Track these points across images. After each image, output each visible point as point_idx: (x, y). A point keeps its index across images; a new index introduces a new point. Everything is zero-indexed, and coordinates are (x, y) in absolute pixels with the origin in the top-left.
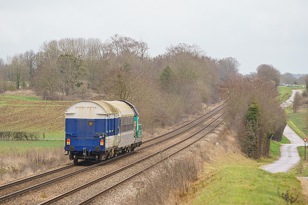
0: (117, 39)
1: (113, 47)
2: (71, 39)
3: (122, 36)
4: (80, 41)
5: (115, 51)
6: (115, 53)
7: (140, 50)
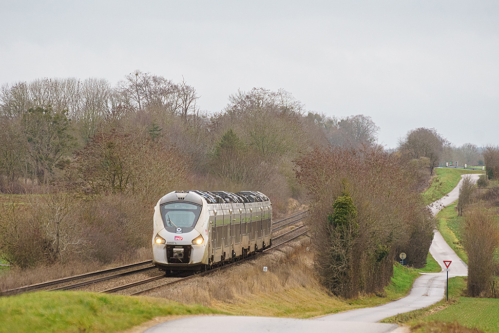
0: (139, 81)
1: (131, 96)
2: (53, 81)
3: (148, 75)
4: (70, 83)
5: (134, 103)
6: (134, 106)
7: (180, 101)
